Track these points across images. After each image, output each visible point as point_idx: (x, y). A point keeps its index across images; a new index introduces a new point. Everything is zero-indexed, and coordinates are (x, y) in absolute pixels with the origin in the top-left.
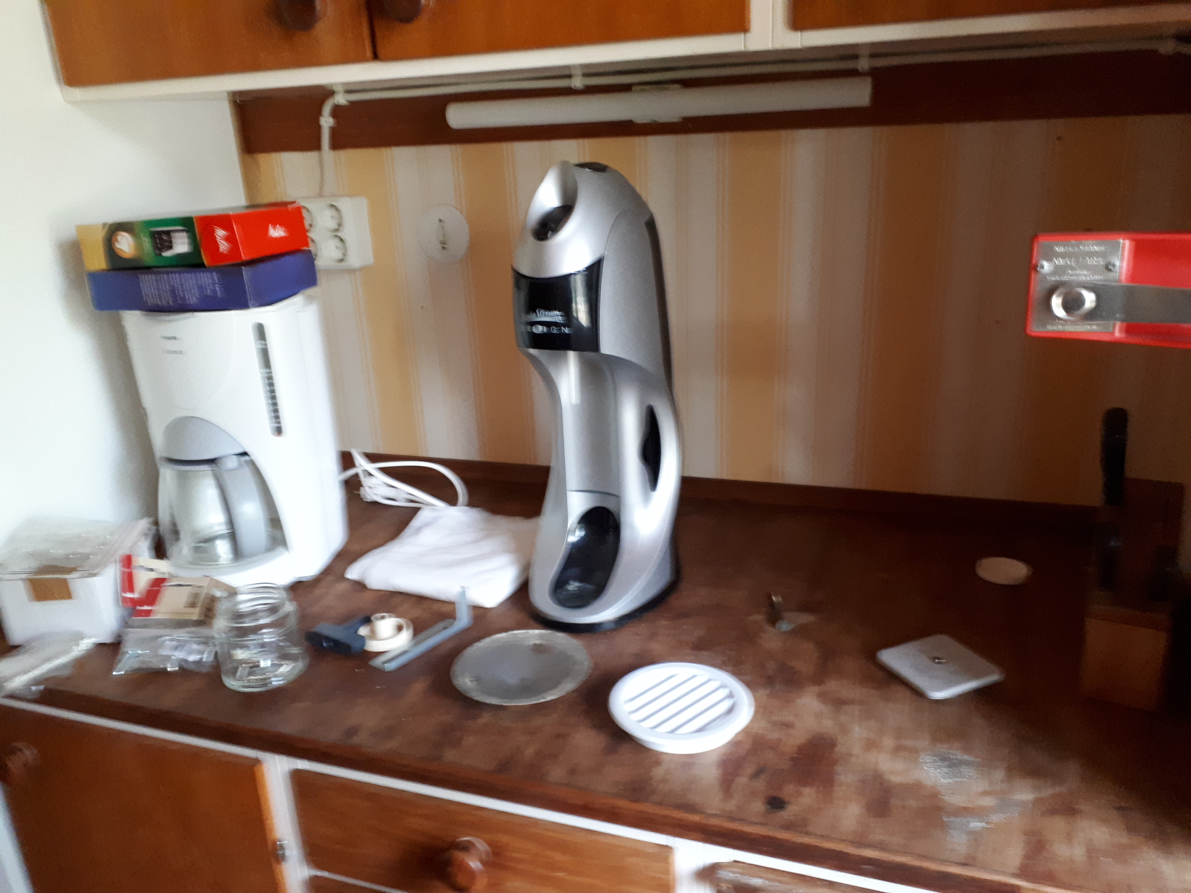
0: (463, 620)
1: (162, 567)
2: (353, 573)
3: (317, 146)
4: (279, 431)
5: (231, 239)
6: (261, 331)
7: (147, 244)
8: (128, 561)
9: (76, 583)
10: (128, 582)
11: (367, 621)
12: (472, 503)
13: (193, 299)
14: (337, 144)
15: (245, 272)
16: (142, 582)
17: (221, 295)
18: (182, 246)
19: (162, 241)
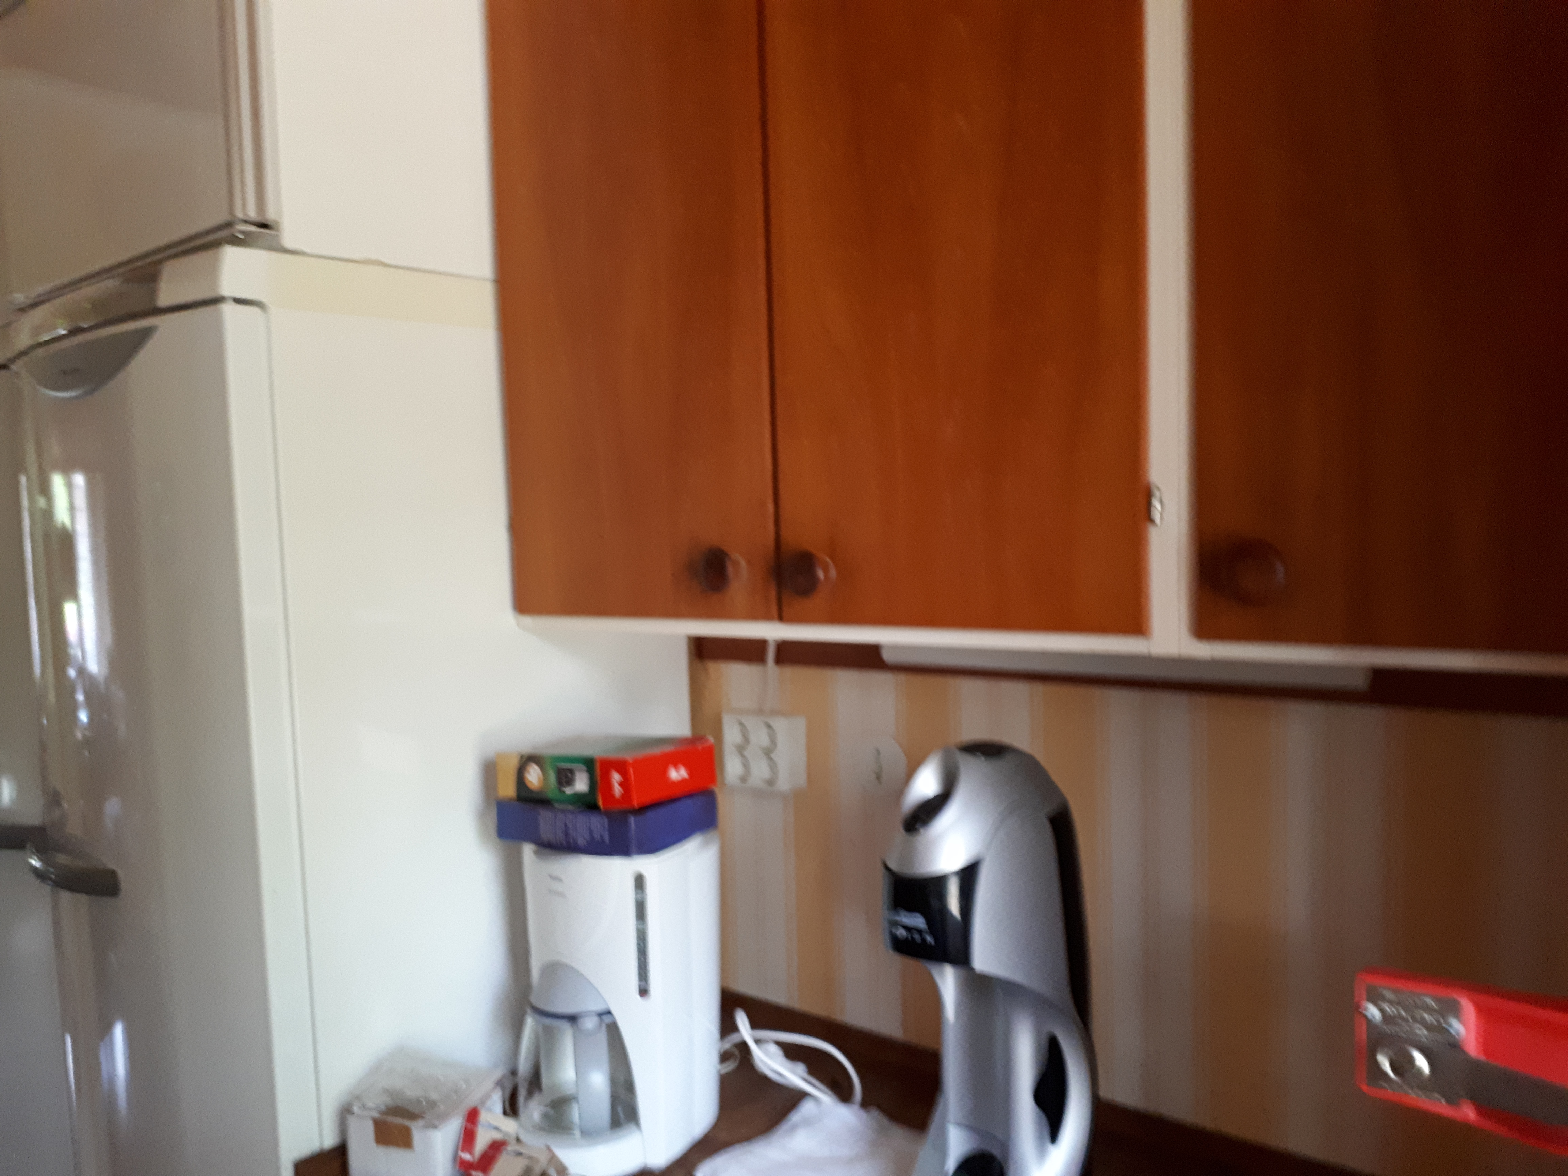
4: (644, 992)
5: (625, 784)
6: (639, 882)
7: (552, 777)
8: (472, 1116)
9: (418, 1135)
13: (581, 842)
15: (632, 820)
16: (482, 1141)
17: (607, 838)
18: (581, 785)
19: (565, 777)
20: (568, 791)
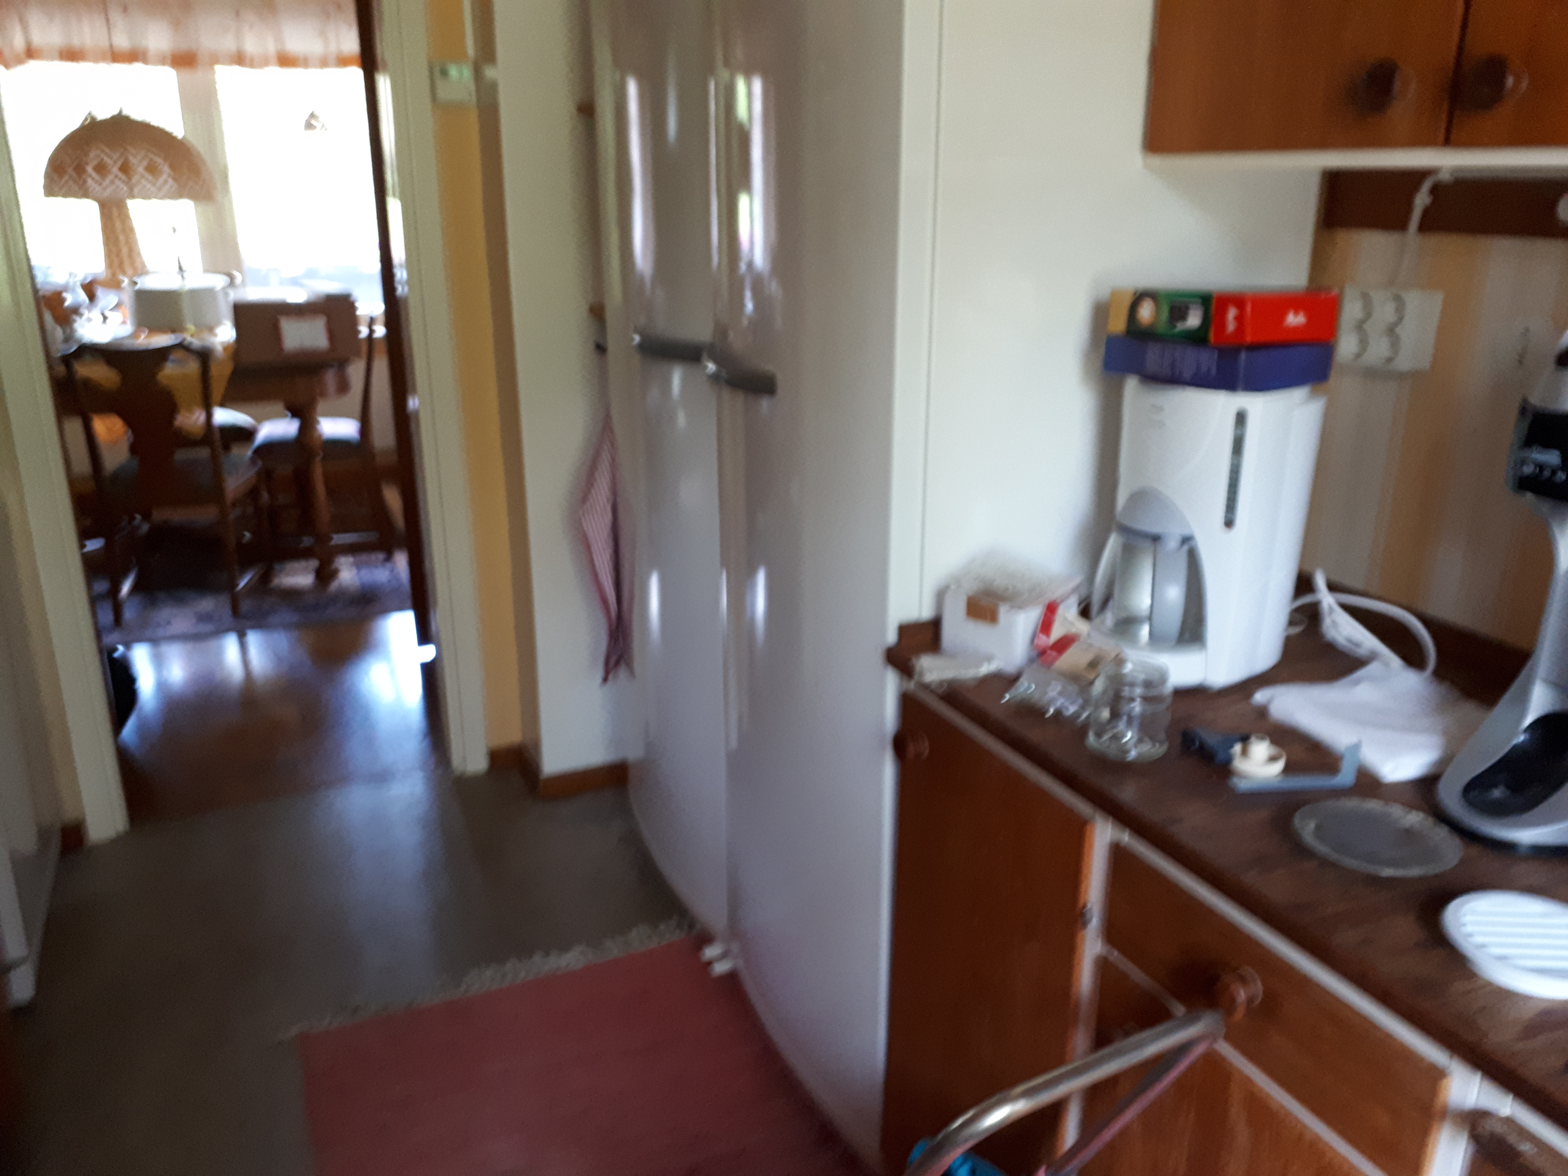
0: (1346, 777)
1: (1082, 627)
2: (1260, 697)
3: (1401, 225)
4: (1229, 523)
5: (1239, 319)
6: (1241, 419)
7: (1165, 315)
8: (1051, 609)
9: (1003, 611)
10: (1046, 626)
11: (1245, 739)
12: (1439, 674)
13: (1187, 374)
14: (1428, 225)
15: (1243, 356)
16: (1057, 632)
17: (1214, 371)
18: (1194, 320)
19: (1178, 311)
20: (1180, 327)
